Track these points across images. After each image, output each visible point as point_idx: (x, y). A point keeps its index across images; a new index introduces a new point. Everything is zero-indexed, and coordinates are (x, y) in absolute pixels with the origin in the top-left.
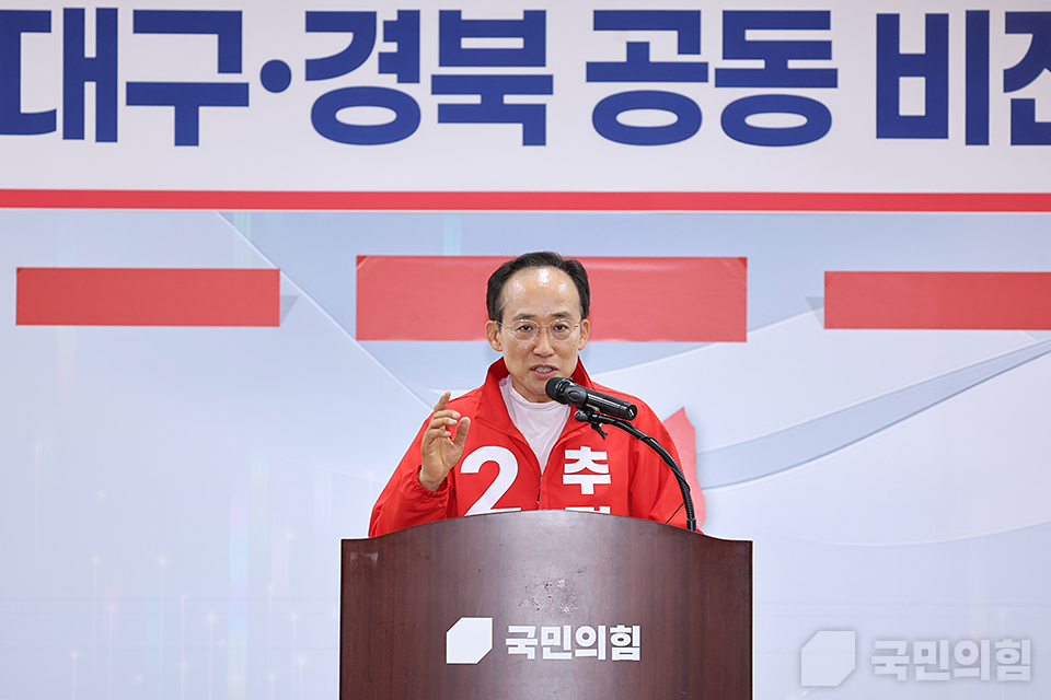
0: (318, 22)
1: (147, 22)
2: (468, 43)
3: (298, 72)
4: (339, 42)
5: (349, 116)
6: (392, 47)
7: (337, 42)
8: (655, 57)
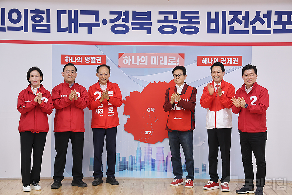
0: (112, 13)
1: (83, 12)
2: (137, 16)
3: (109, 21)
4: (115, 16)
5: (117, 29)
6: (124, 17)
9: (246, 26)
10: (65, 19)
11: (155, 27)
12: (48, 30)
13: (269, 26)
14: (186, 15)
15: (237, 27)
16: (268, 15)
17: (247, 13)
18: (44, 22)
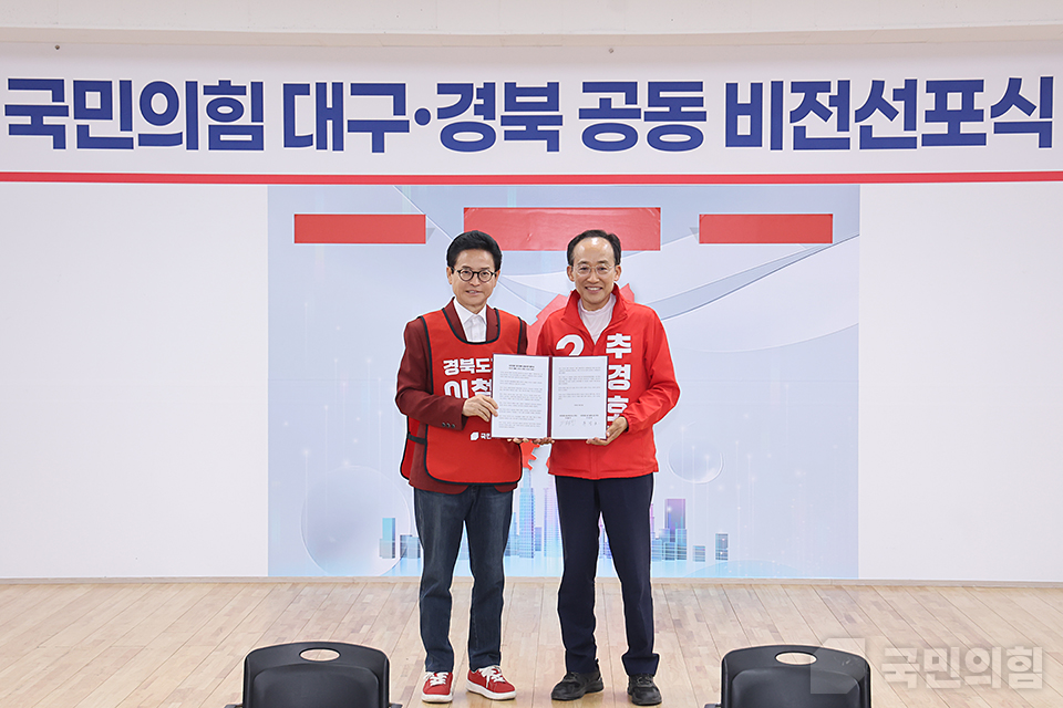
0: (444, 89)
1: (358, 89)
2: (519, 99)
3: (434, 114)
4: (455, 99)
5: (459, 137)
6: (481, 102)
7: (453, 99)
8: (614, 106)
9: (843, 125)
10: (306, 107)
11: (572, 129)
12: (257, 144)
13: (910, 124)
14: (662, 94)
15: (815, 126)
16: (908, 92)
17: (844, 86)
18: (246, 119)
